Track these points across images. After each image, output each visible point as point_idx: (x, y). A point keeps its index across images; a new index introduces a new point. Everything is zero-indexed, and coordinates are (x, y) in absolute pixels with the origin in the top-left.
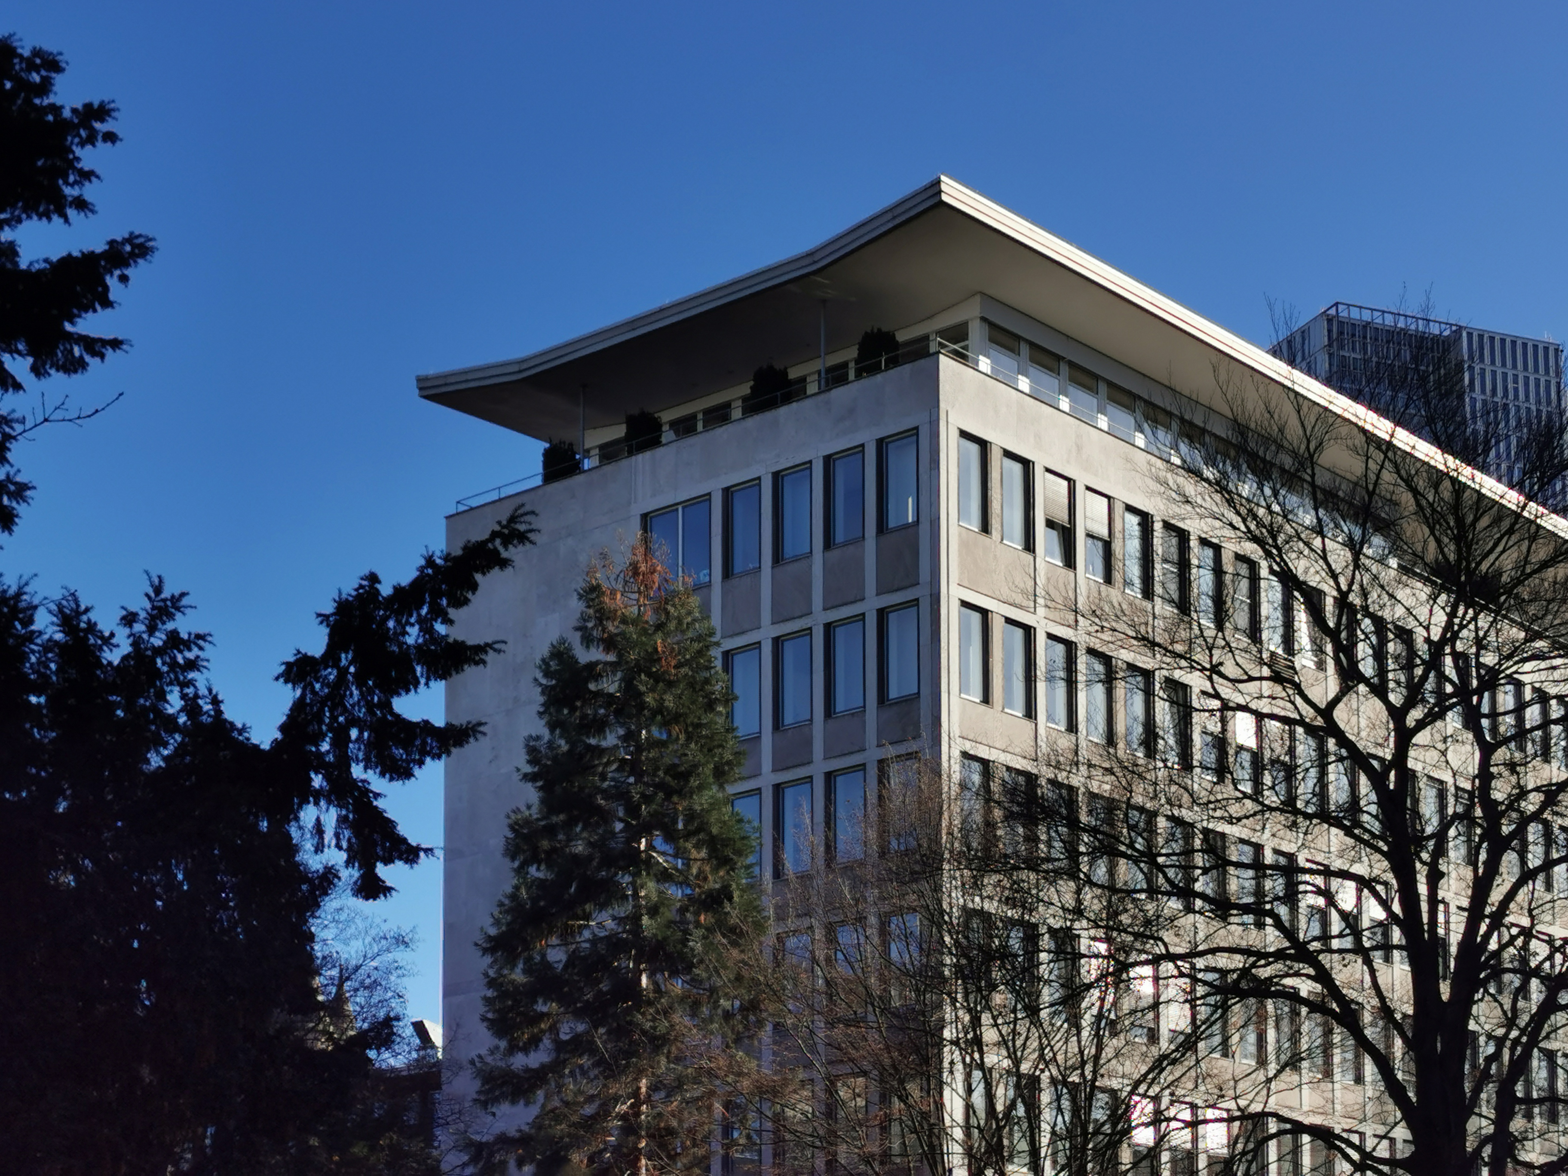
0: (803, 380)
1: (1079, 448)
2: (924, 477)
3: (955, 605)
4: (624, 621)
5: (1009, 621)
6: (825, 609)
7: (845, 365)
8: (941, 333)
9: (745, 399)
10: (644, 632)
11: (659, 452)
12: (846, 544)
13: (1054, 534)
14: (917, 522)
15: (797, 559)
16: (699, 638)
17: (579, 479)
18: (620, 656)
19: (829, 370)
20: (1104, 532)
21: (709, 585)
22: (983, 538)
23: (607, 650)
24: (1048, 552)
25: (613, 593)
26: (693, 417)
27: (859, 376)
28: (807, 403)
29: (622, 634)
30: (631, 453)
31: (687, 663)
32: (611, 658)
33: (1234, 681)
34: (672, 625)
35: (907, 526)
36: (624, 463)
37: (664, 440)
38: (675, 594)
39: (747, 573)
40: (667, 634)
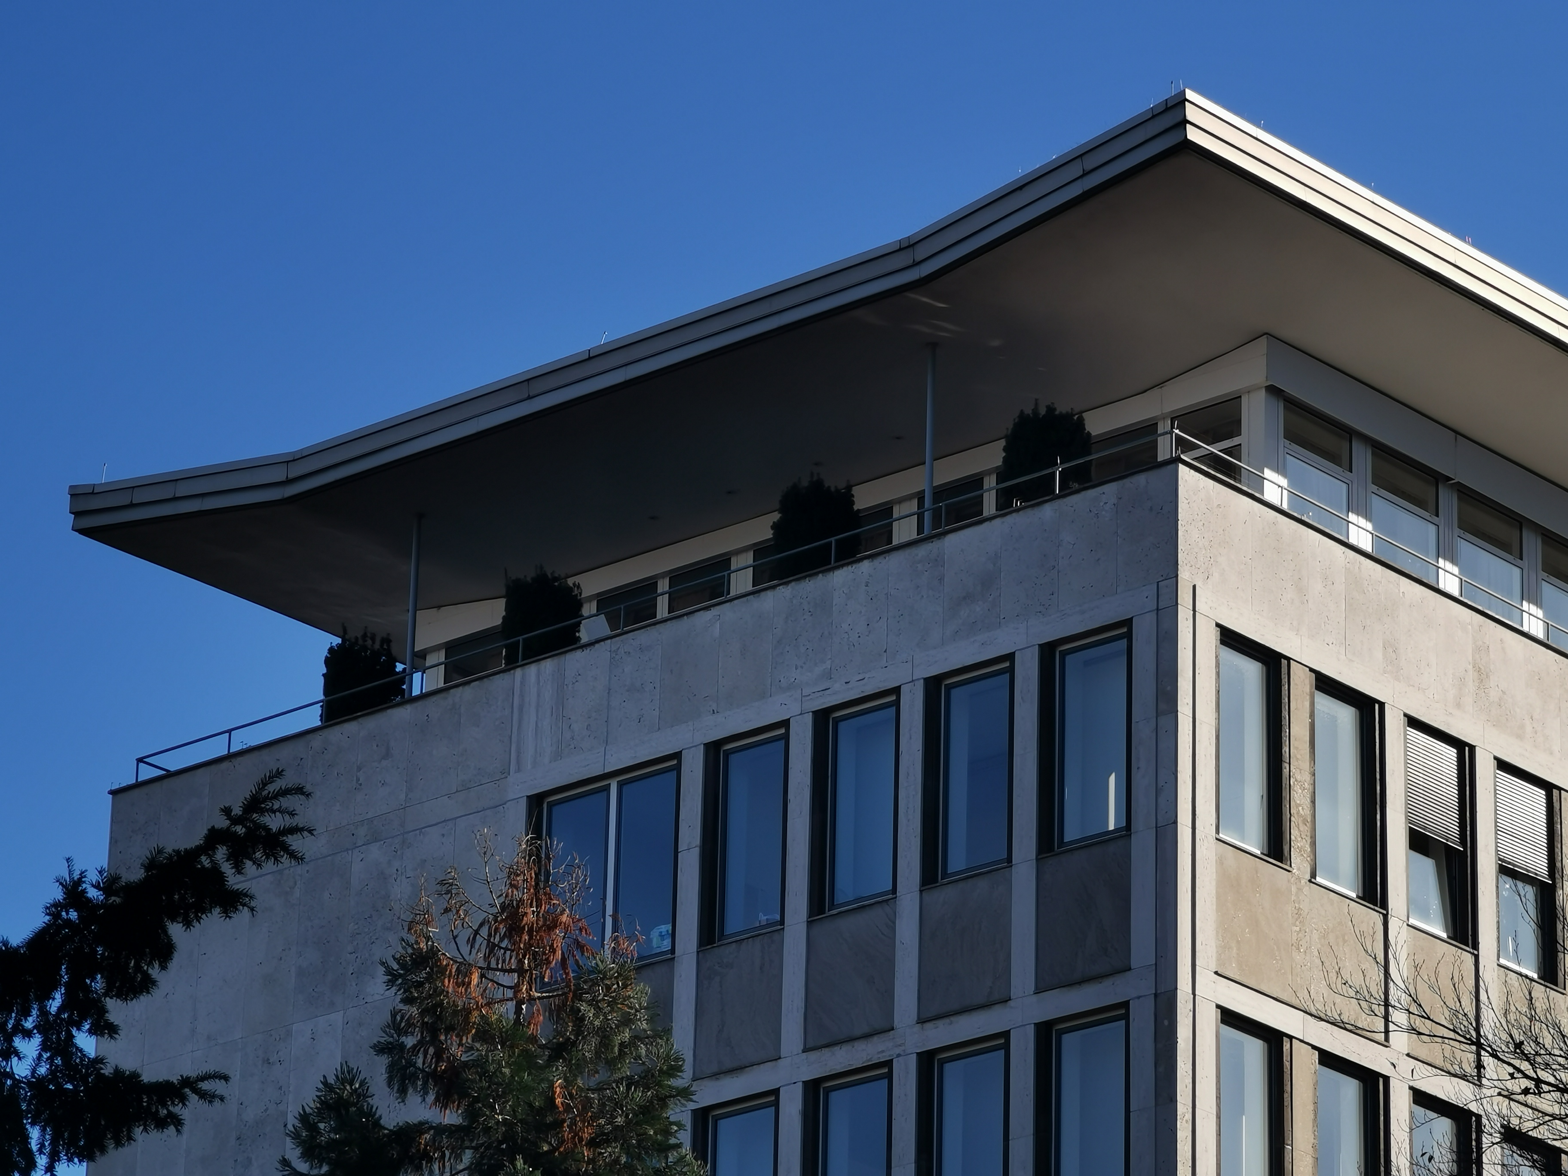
0: (885, 512)
1: (1485, 676)
2: (1142, 732)
3: (1208, 1019)
4: (485, 1034)
5: (1328, 1059)
6: (922, 1021)
7: (975, 483)
9: (759, 550)
10: (527, 1061)
11: (574, 660)
12: (971, 874)
13: (1427, 866)
14: (1126, 830)
15: (862, 906)
16: (647, 1079)
17: (401, 714)
18: (472, 1115)
19: (941, 493)
20: (1538, 864)
21: (669, 958)
22: (1269, 871)
23: (444, 1101)
24: (1414, 904)
25: (464, 970)
26: (648, 587)
27: (1005, 506)
29: (480, 1064)
30: (512, 662)
31: (617, 1135)
32: (451, 1117)
34: (588, 1049)
35: (1105, 839)
36: (500, 683)
37: (584, 635)
38: (599, 976)
39: (756, 933)
40: (576, 1069)
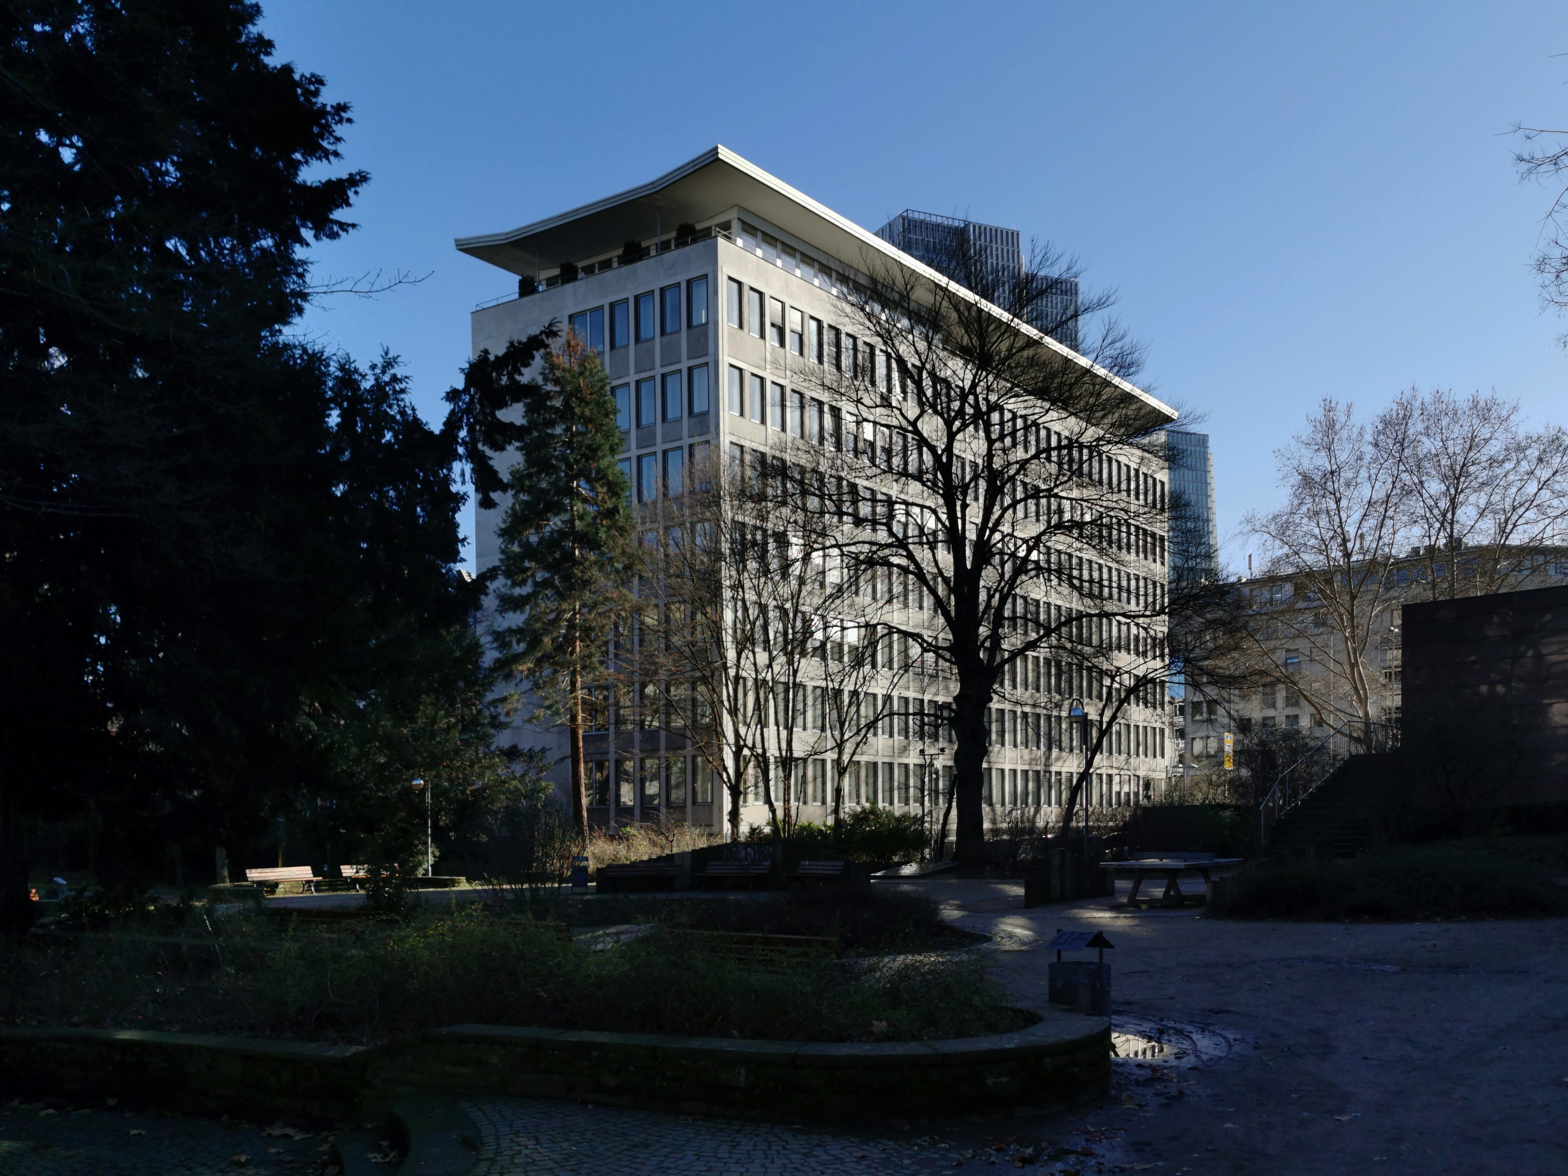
0: (648, 248)
1: (787, 286)
2: (710, 300)
3: (726, 366)
4: (564, 370)
5: (753, 374)
6: (662, 366)
7: (669, 241)
8: (717, 225)
9: (619, 257)
10: (574, 376)
11: (577, 283)
12: (672, 333)
13: (774, 330)
14: (707, 323)
15: (647, 340)
16: (601, 380)
17: (537, 296)
18: (562, 388)
19: (662, 243)
20: (799, 330)
21: (603, 353)
22: (740, 331)
23: (555, 385)
24: (772, 339)
25: (558, 356)
26: (593, 266)
27: (677, 246)
28: (651, 261)
29: (563, 377)
30: (563, 283)
31: (595, 393)
32: (557, 389)
33: (868, 407)
34: (587, 373)
35: (702, 325)
36: (560, 289)
37: (579, 276)
38: (588, 357)
39: (622, 347)
40: (585, 378)
